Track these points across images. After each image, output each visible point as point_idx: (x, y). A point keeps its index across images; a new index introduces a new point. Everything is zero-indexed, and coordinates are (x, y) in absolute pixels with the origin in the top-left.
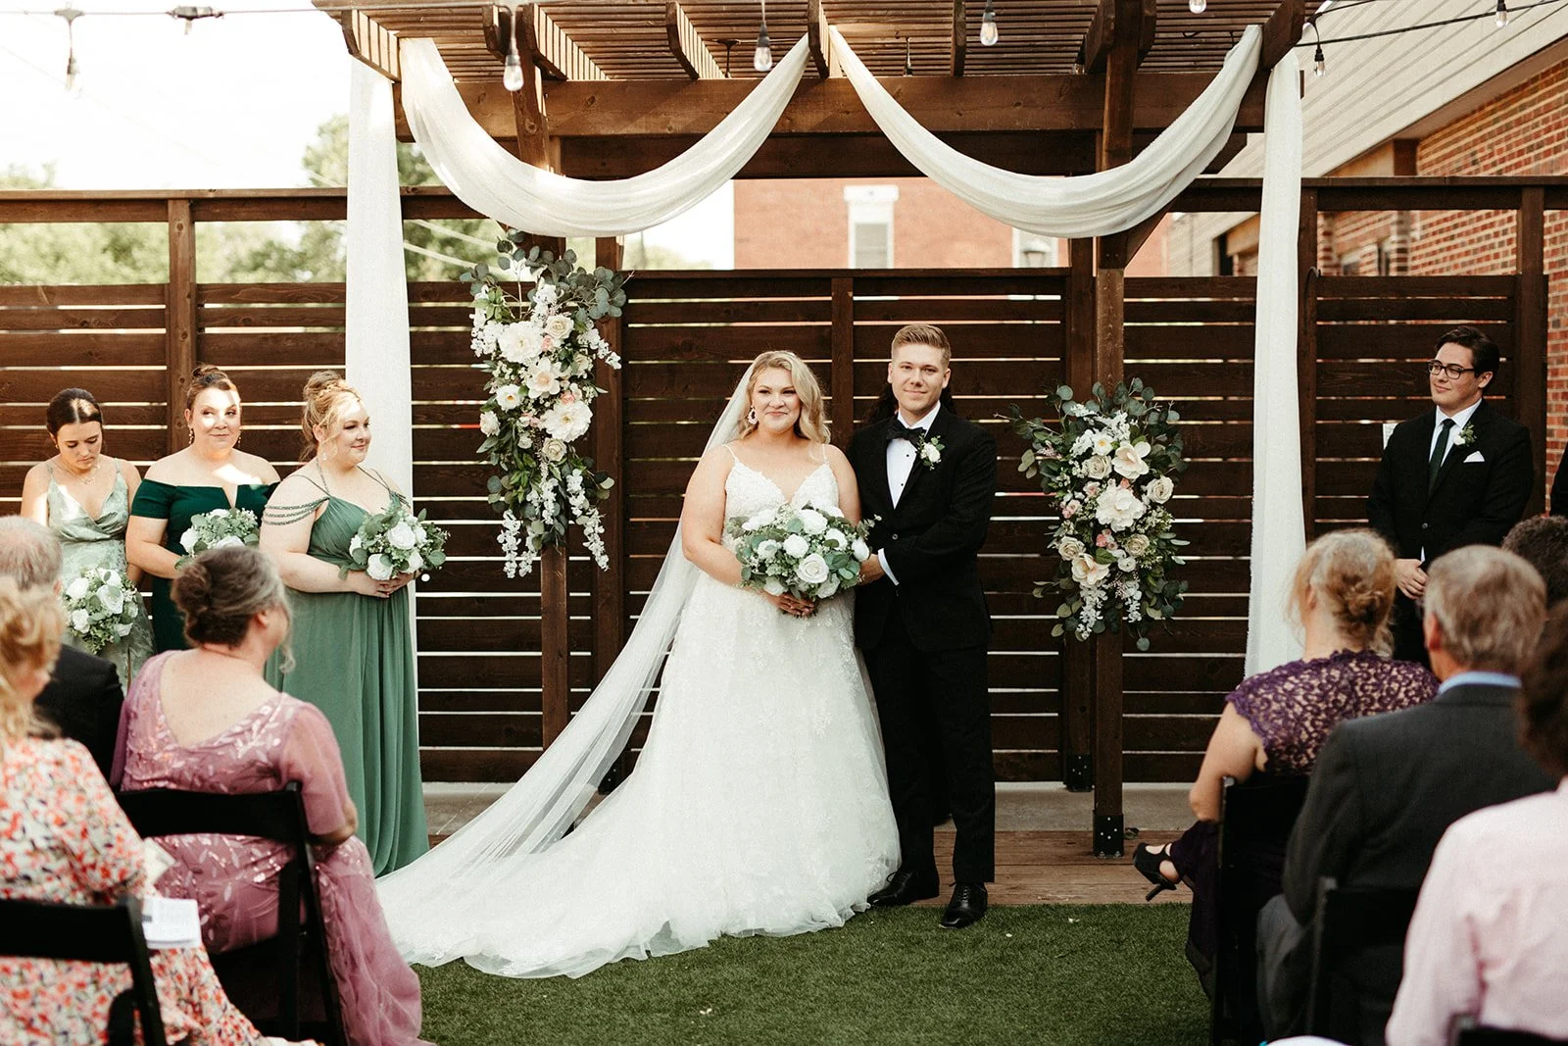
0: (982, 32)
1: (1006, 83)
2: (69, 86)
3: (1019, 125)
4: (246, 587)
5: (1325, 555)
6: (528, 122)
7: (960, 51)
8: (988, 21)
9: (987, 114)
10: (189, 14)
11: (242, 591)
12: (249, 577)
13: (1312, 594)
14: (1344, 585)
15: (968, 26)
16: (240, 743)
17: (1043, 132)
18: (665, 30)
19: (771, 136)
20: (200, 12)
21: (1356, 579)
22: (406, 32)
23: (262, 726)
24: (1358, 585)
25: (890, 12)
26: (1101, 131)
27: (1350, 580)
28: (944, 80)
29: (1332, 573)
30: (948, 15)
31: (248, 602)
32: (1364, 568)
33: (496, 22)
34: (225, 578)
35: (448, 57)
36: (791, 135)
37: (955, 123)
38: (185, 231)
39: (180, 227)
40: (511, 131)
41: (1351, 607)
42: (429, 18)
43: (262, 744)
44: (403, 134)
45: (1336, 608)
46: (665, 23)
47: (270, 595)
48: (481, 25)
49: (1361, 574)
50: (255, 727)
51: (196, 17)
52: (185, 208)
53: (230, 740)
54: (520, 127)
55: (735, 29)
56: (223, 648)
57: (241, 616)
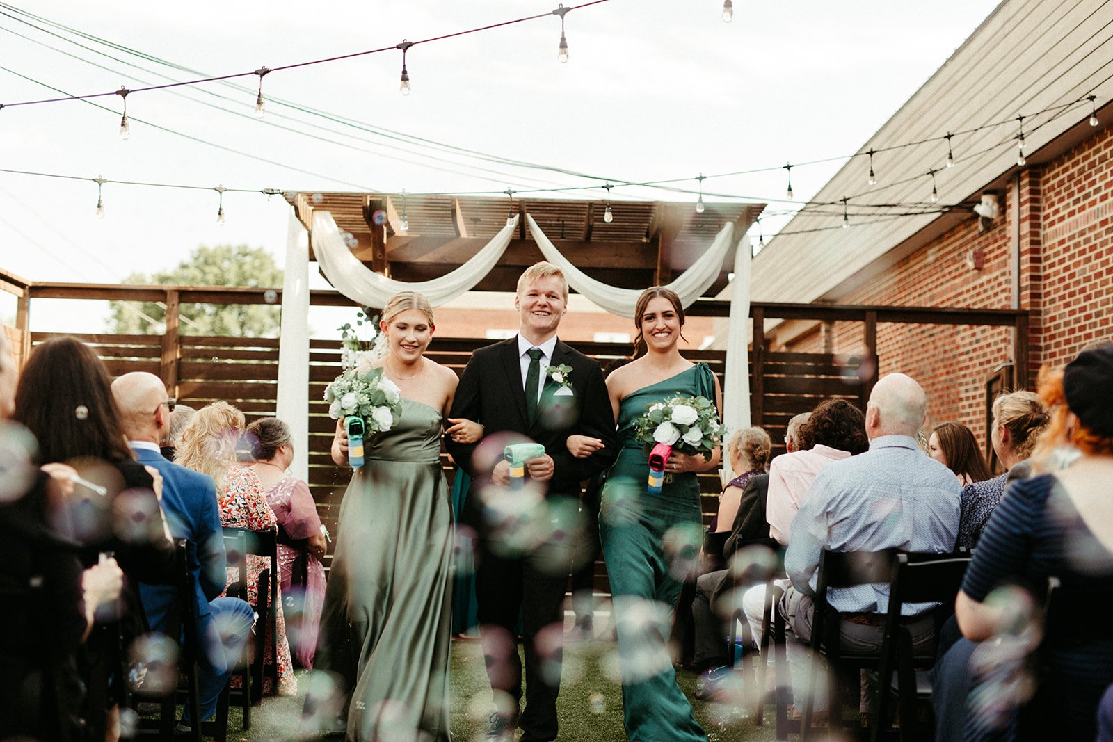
0: (605, 217)
1: (611, 245)
2: (219, 220)
3: (616, 265)
4: (276, 434)
5: (742, 437)
6: (379, 253)
7: (590, 228)
8: (608, 211)
9: (602, 260)
10: (270, 192)
11: (274, 436)
12: (278, 431)
13: (739, 452)
14: (752, 448)
15: (595, 217)
16: (272, 495)
17: (628, 269)
18: (450, 212)
19: (496, 266)
20: (275, 192)
21: (758, 445)
22: (316, 208)
23: (282, 488)
24: (759, 448)
25: (557, 208)
26: (656, 270)
27: (755, 446)
28: (581, 243)
29: (747, 444)
30: (584, 214)
31: (276, 441)
32: (760, 440)
33: (368, 204)
34: (267, 429)
35: (339, 222)
36: (506, 266)
37: (586, 263)
38: (175, 307)
39: (173, 305)
40: (370, 258)
41: (756, 457)
42: (332, 201)
43: (282, 494)
44: (312, 257)
45: (750, 458)
46: (450, 209)
47: (286, 440)
48: (361, 206)
49: (759, 444)
50: (280, 488)
51: (273, 194)
52: (176, 296)
53: (269, 494)
54: (374, 255)
55: (480, 213)
56: (265, 461)
57: (273, 447)
